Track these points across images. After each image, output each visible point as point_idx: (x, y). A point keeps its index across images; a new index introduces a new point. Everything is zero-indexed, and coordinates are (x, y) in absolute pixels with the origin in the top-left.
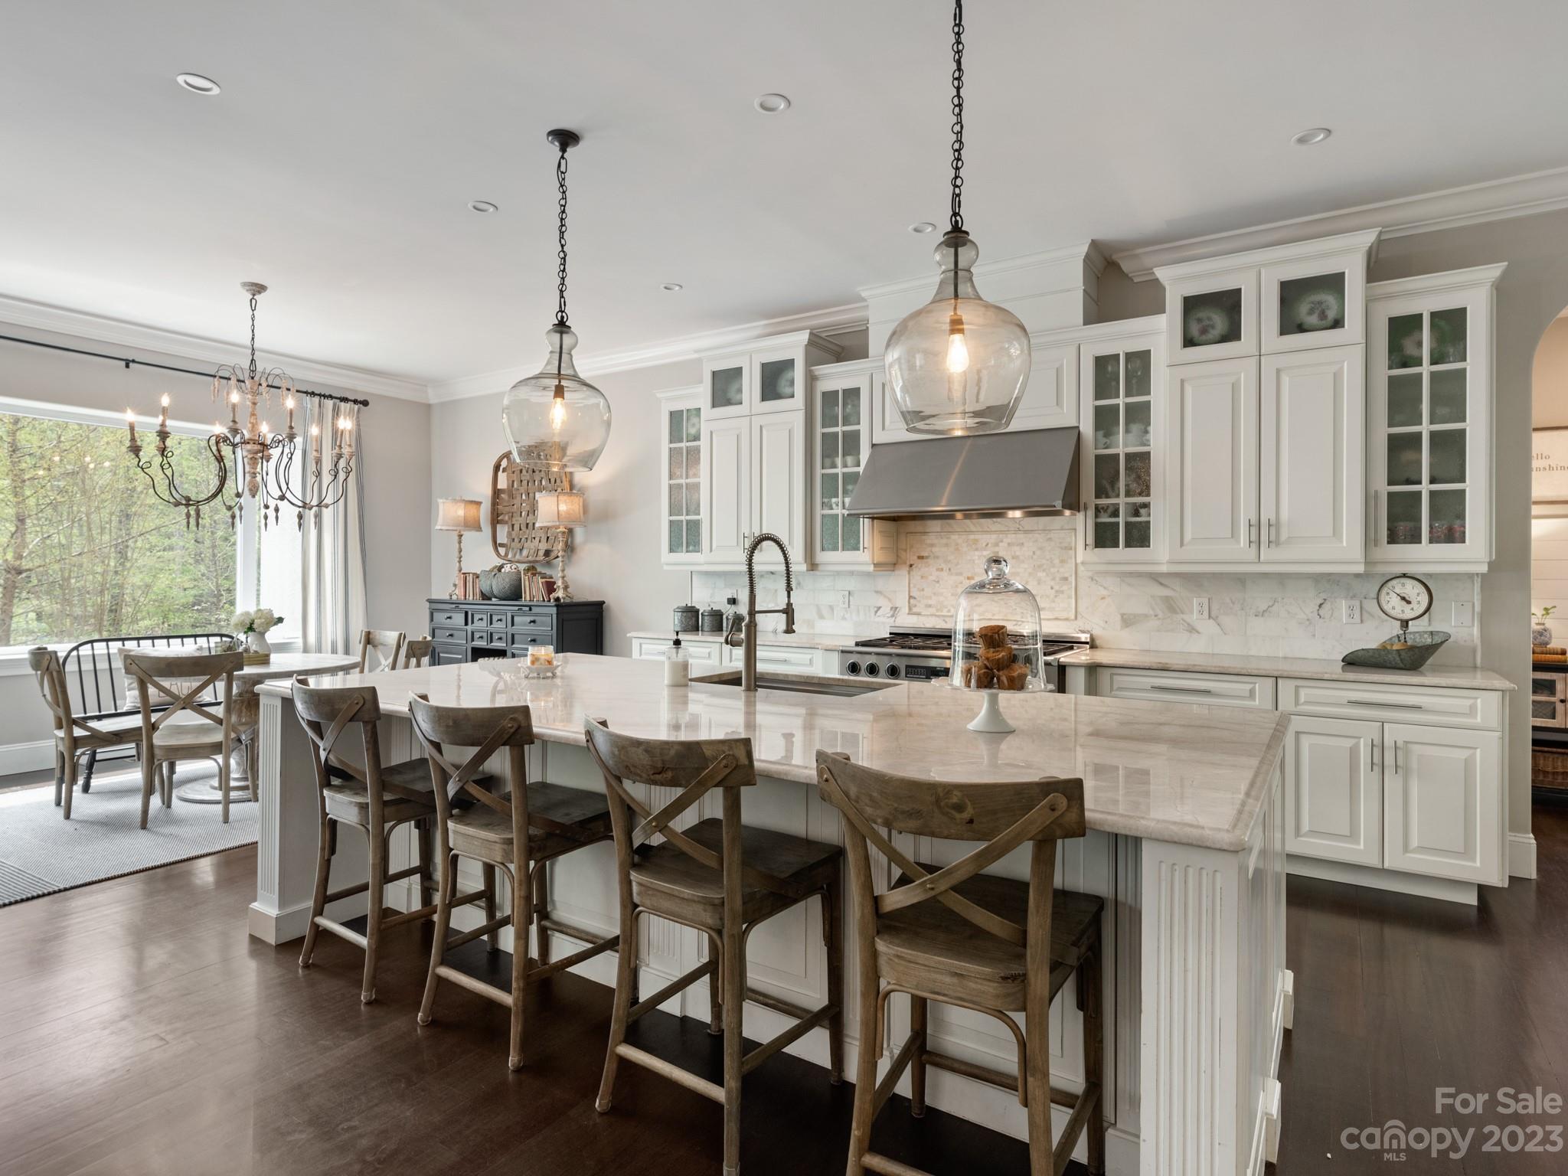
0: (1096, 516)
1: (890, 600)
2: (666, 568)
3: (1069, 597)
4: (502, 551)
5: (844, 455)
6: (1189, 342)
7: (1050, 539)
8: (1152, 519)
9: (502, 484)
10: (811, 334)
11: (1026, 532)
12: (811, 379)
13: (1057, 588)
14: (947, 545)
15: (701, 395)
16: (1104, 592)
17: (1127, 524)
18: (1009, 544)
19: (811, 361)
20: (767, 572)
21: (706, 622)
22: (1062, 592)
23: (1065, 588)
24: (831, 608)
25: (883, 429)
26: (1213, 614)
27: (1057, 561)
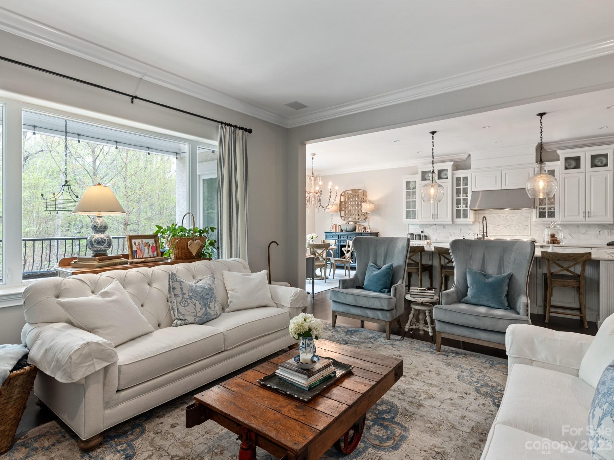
0: (539, 210)
1: (473, 231)
2: (404, 223)
3: (528, 230)
4: (343, 218)
5: (463, 194)
6: (566, 168)
7: (522, 215)
8: (555, 211)
9: (342, 200)
10: (454, 163)
11: (515, 213)
12: (453, 174)
13: (524, 228)
14: (491, 217)
15: (418, 177)
16: (538, 229)
17: (548, 212)
18: (510, 217)
19: (453, 170)
20: (433, 224)
21: (417, 237)
22: (526, 229)
23: (527, 228)
24: (455, 233)
25: (475, 187)
26: (570, 234)
27: (524, 221)
